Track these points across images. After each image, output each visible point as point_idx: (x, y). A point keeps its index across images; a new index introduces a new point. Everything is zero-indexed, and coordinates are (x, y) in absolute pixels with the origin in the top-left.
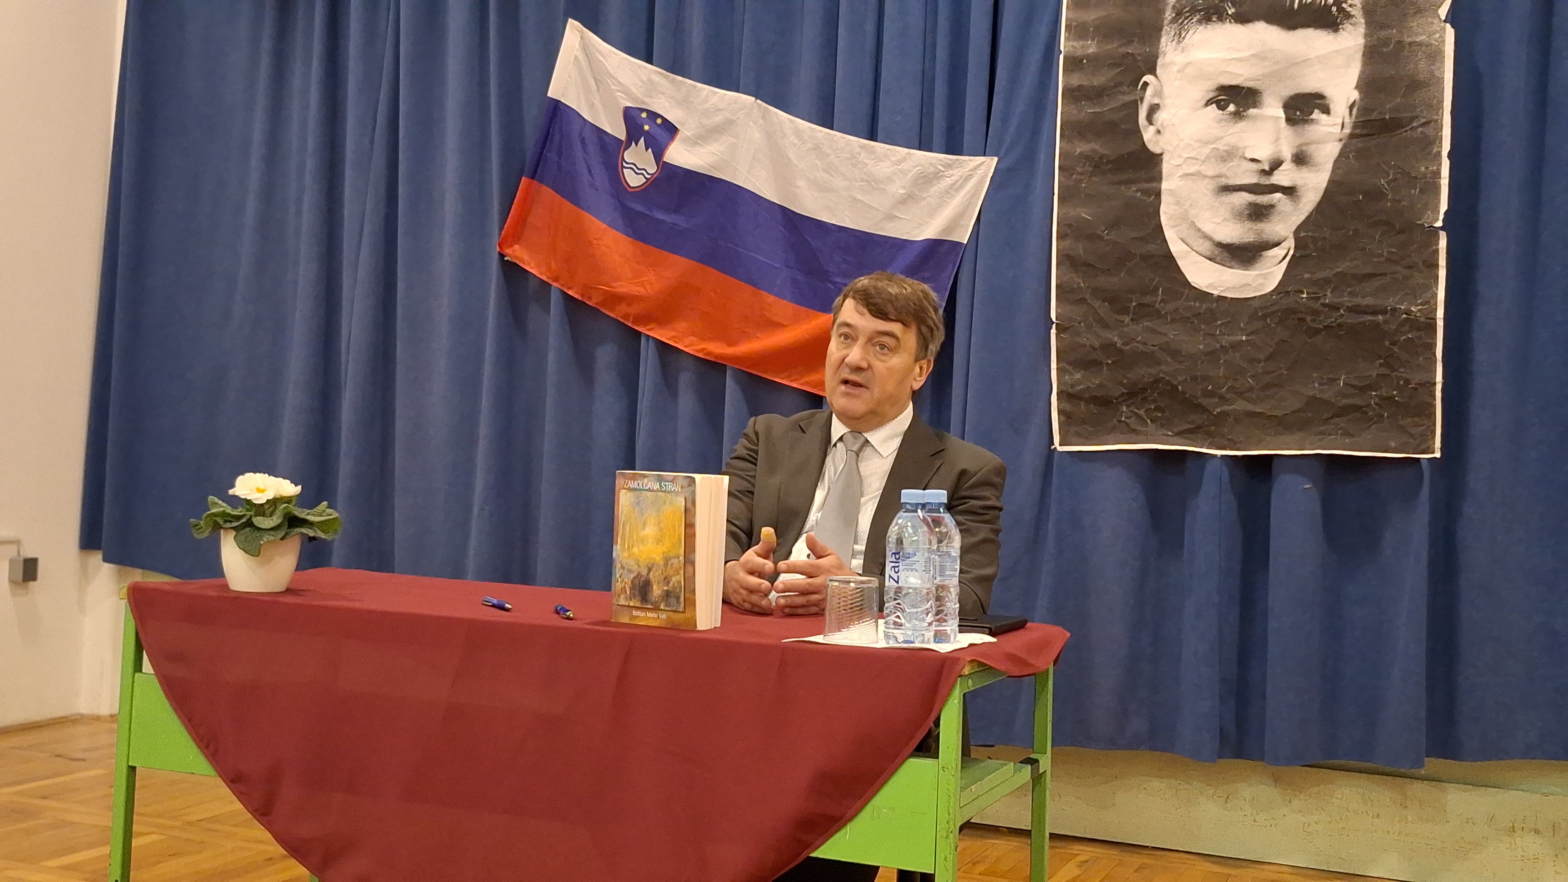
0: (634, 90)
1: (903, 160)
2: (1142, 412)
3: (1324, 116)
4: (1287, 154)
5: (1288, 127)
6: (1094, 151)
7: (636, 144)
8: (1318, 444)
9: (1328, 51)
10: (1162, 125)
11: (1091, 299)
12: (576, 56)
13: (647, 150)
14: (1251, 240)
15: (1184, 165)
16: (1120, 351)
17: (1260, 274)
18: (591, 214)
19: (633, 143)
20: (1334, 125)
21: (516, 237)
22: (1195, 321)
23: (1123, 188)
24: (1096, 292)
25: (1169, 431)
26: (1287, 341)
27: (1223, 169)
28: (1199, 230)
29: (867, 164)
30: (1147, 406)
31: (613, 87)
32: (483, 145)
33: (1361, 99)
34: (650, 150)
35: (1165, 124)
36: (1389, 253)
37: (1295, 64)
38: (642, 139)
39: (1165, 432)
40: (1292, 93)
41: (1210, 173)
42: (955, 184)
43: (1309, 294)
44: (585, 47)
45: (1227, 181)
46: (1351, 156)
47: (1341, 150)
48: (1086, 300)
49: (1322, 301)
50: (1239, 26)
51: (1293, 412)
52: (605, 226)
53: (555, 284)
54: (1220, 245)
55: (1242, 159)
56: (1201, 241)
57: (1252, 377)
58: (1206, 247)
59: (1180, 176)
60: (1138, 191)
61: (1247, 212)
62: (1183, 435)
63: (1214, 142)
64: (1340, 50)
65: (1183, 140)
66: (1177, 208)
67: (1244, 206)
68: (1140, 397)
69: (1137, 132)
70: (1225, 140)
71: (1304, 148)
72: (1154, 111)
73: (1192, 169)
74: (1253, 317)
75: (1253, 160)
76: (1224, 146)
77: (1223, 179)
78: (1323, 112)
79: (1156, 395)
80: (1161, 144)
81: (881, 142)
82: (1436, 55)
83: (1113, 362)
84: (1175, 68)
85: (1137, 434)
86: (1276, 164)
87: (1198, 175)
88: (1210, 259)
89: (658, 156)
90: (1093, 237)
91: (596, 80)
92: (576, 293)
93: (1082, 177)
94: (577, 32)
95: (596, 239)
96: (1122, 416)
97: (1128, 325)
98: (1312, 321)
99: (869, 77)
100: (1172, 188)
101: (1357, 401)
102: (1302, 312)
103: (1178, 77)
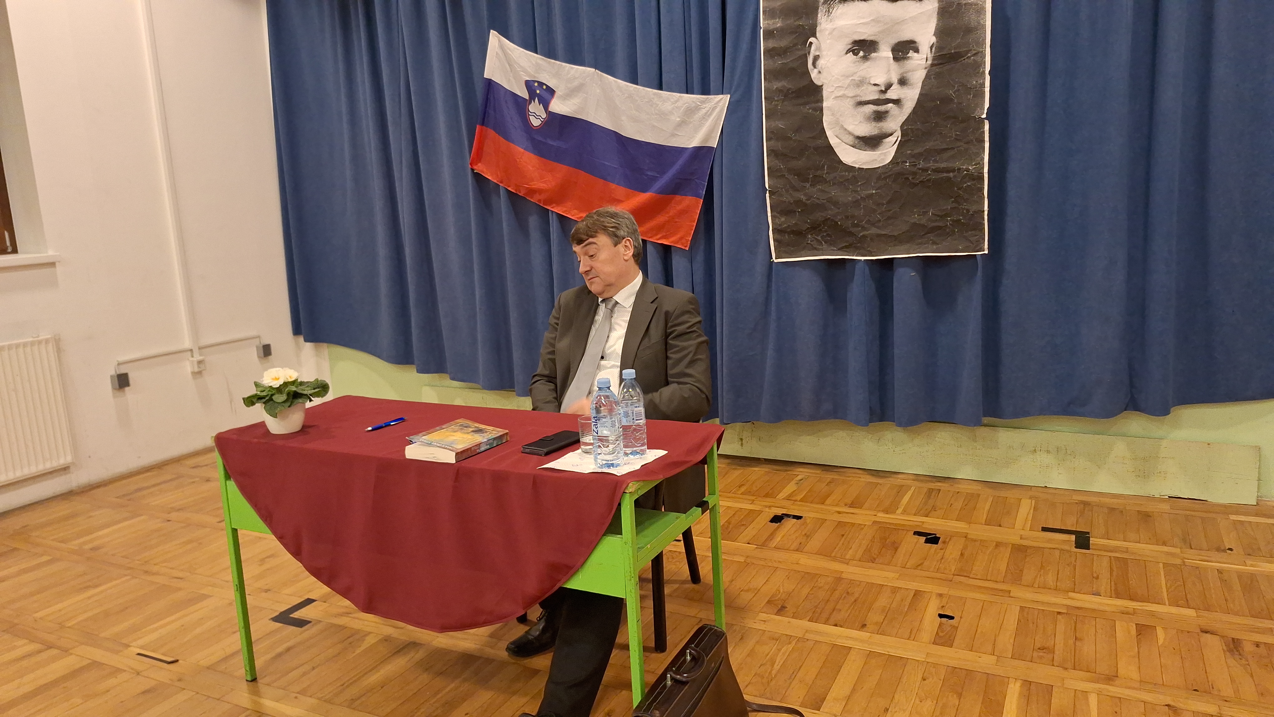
0: (529, 70)
1: (676, 102)
2: (819, 238)
3: (916, 54)
4: (895, 80)
5: (895, 63)
6: (784, 86)
8: (918, 250)
9: (916, 13)
10: (821, 68)
11: (787, 175)
12: (497, 54)
13: (540, 105)
14: (875, 133)
15: (835, 92)
16: (805, 205)
17: (882, 153)
18: (513, 143)
19: (533, 101)
20: (922, 59)
21: (478, 157)
22: (846, 184)
23: (801, 107)
24: (790, 170)
25: (834, 247)
26: (898, 192)
27: (858, 91)
28: (846, 129)
29: (659, 104)
30: (822, 234)
31: (518, 70)
32: (456, 107)
33: (937, 42)
34: (541, 105)
35: (823, 68)
36: (956, 135)
37: (897, 23)
38: (536, 99)
39: (833, 248)
40: (897, 41)
41: (851, 95)
42: (706, 113)
43: (911, 163)
44: (498, 43)
45: (861, 99)
46: (932, 77)
47: (926, 74)
48: (785, 175)
49: (918, 166)
50: (863, 2)
51: (903, 233)
52: (522, 150)
53: (501, 184)
54: (858, 138)
55: (869, 85)
56: (847, 136)
57: (879, 214)
58: (850, 139)
59: (833, 98)
60: (810, 109)
61: (873, 117)
62: (842, 249)
63: (852, 76)
64: (923, 12)
65: (834, 76)
66: (832, 117)
67: (871, 113)
68: (818, 229)
69: (807, 73)
70: (858, 74)
71: (905, 75)
72: (816, 59)
73: (841, 93)
74: (879, 178)
75: (875, 85)
76: (858, 77)
77: (858, 98)
78: (915, 52)
79: (826, 228)
80: (821, 79)
81: (665, 91)
82: (981, 10)
83: (801, 210)
84: (827, 33)
85: (816, 250)
86: (889, 86)
87: (843, 96)
88: (853, 147)
89: (546, 107)
90: (787, 139)
91: (509, 65)
92: (512, 189)
93: (778, 103)
94: (496, 38)
95: (518, 158)
96: (808, 240)
97: (808, 189)
98: (913, 178)
99: (655, 51)
100: (829, 105)
101: (940, 224)
102: (908, 174)
103: (829, 38)
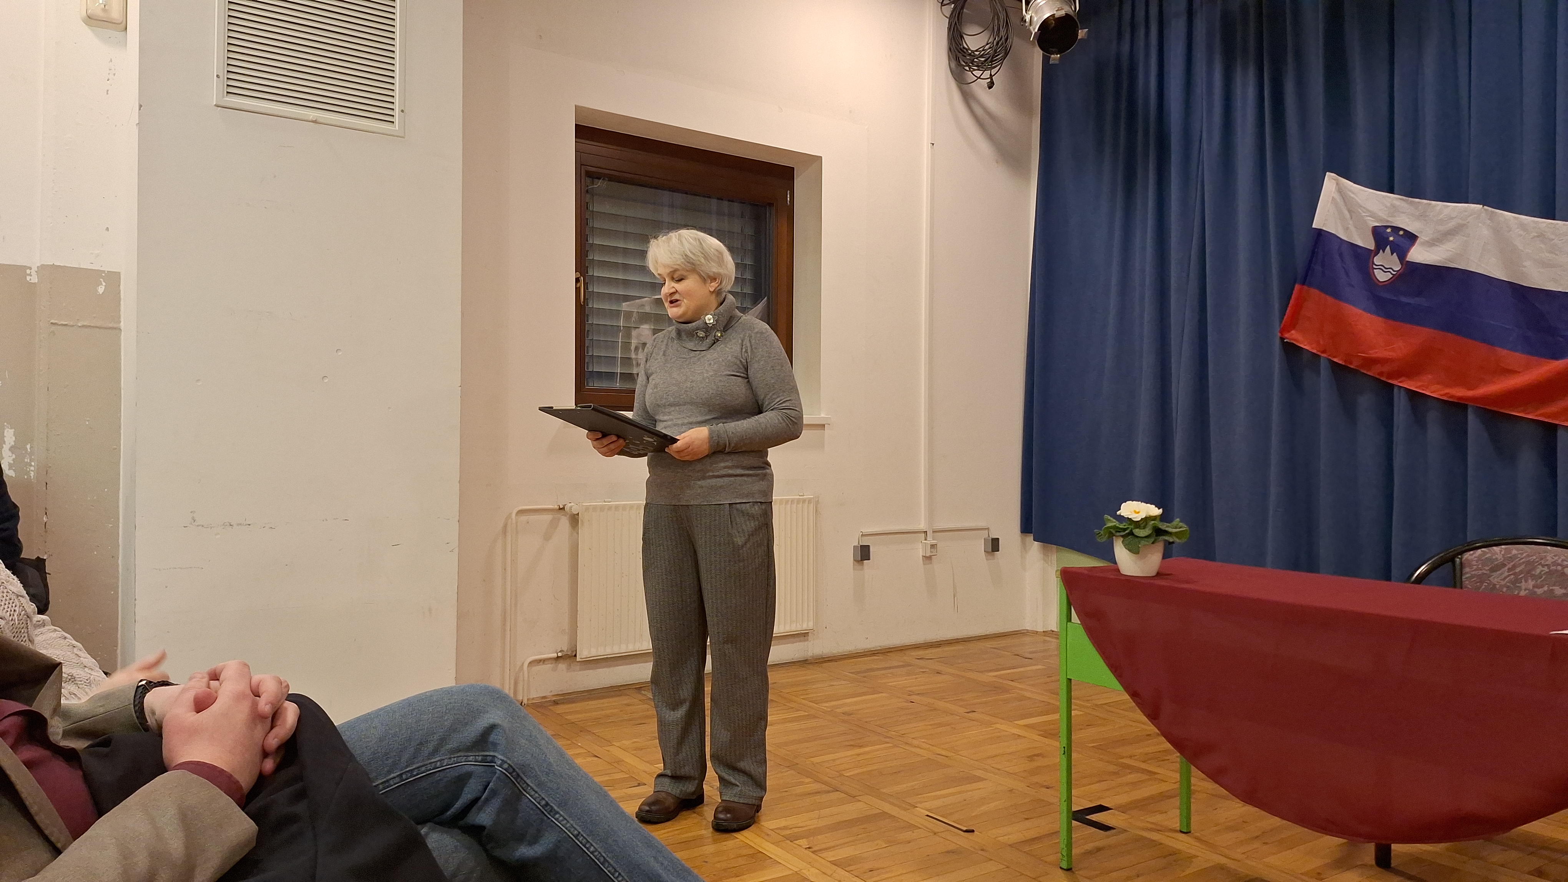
0: (1380, 214)
7: (1384, 251)
12: (1334, 198)
13: (1392, 254)
19: (1381, 251)
21: (1292, 324)
31: (1364, 214)
32: (1266, 266)
34: (1395, 254)
38: (1388, 248)
44: (1340, 190)
52: (1360, 310)
53: (1324, 355)
89: (1402, 257)
91: (1349, 211)
92: (1340, 360)
94: (1334, 181)
95: (1353, 321)
